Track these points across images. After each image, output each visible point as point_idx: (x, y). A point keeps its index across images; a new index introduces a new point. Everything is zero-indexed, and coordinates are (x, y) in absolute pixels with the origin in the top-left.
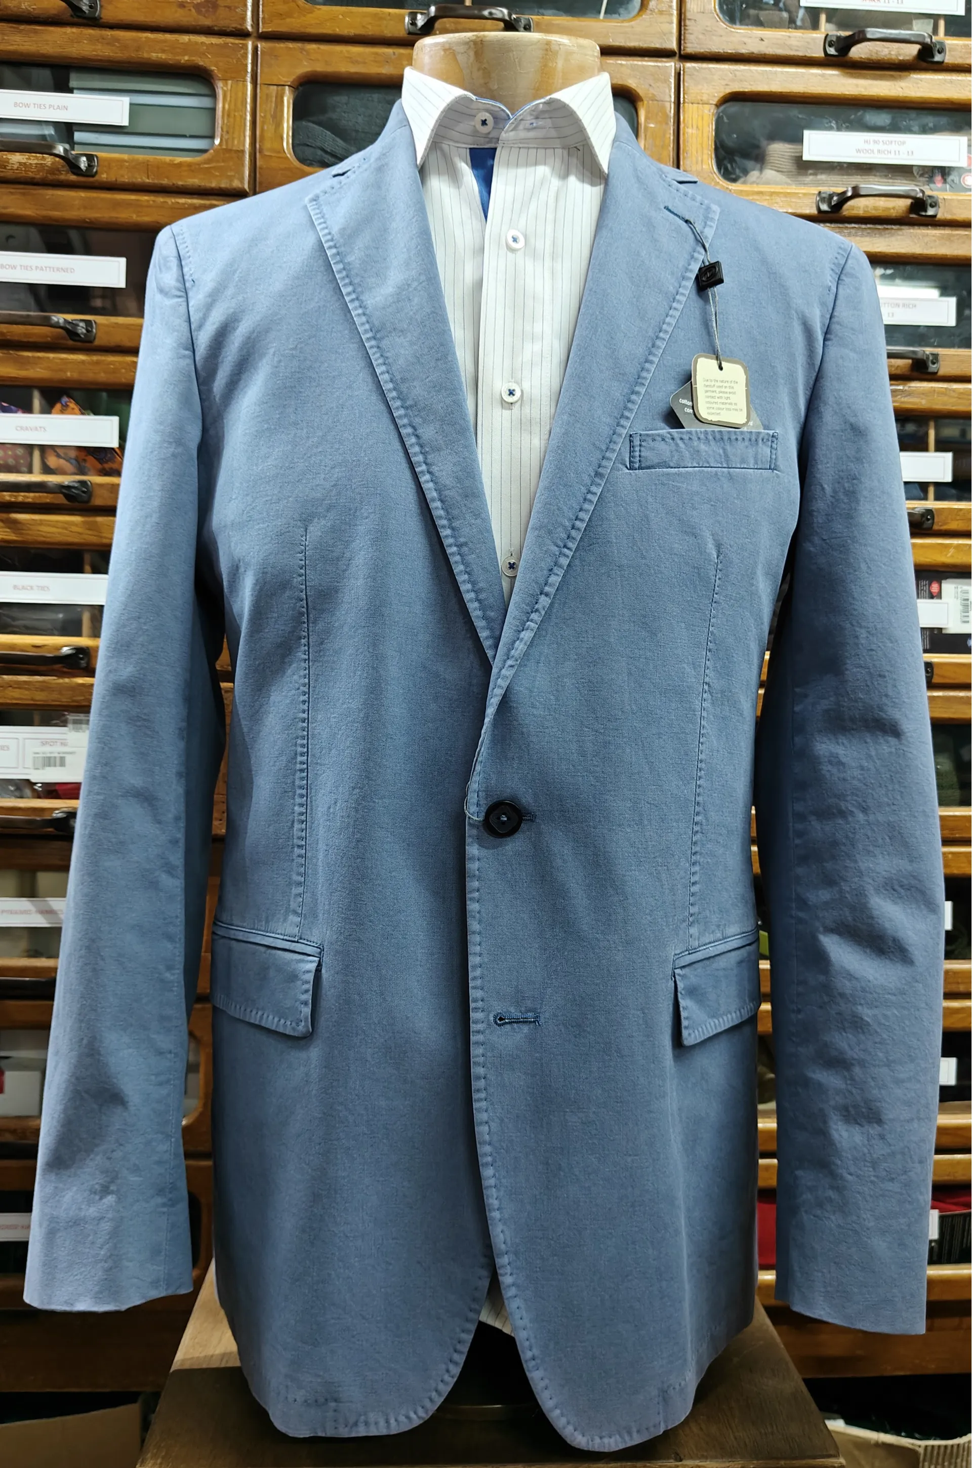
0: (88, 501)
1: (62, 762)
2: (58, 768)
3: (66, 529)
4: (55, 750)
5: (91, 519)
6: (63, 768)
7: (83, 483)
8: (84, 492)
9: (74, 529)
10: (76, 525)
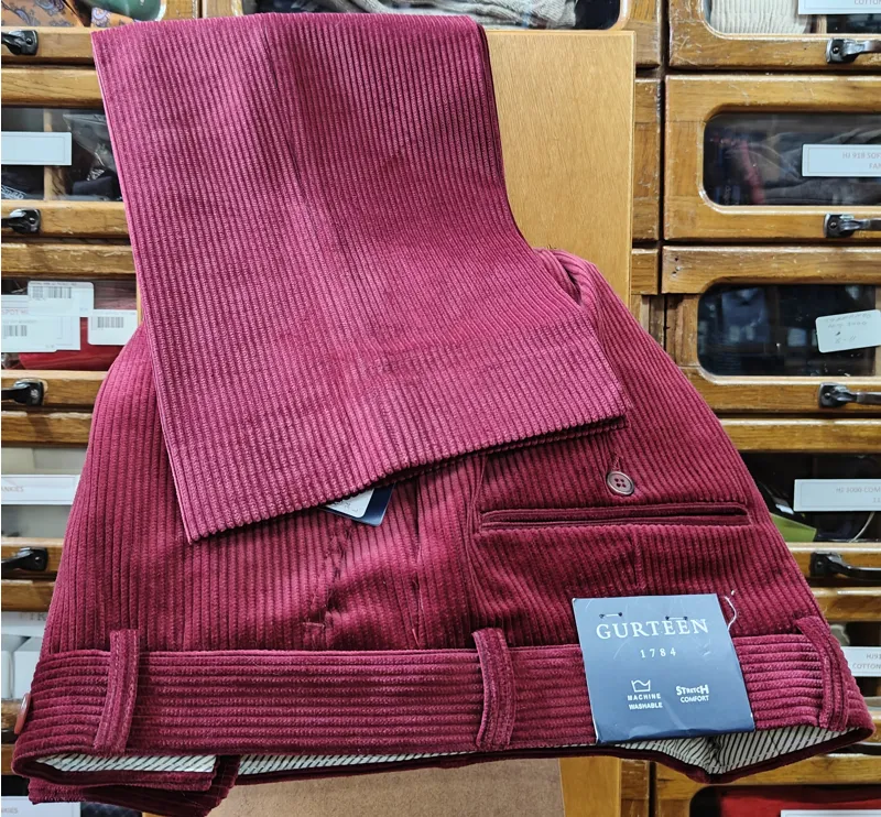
0: (34, 53)
1: (24, 331)
2: (19, 337)
3: (12, 83)
4: (16, 319)
5: (37, 72)
6: (24, 337)
7: (28, 33)
8: (29, 43)
9: (19, 82)
10: (22, 79)
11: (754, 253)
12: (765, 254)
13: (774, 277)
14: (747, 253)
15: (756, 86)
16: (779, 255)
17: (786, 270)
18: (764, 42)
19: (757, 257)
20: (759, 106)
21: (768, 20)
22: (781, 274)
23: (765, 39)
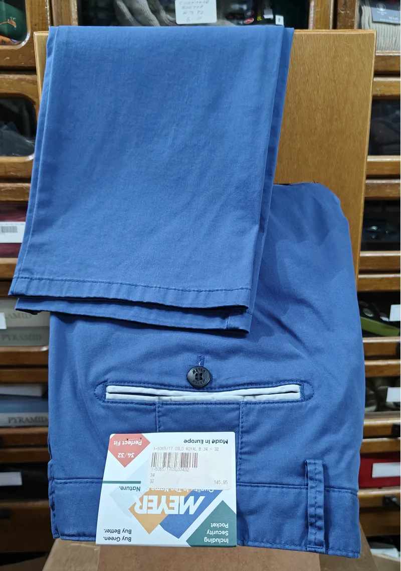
11: (378, 184)
12: (383, 184)
13: (388, 197)
14: (373, 184)
15: (385, 84)
16: (391, 185)
17: (394, 193)
18: (391, 56)
19: (379, 185)
20: (385, 96)
21: (394, 43)
22: (391, 196)
23: (391, 54)
